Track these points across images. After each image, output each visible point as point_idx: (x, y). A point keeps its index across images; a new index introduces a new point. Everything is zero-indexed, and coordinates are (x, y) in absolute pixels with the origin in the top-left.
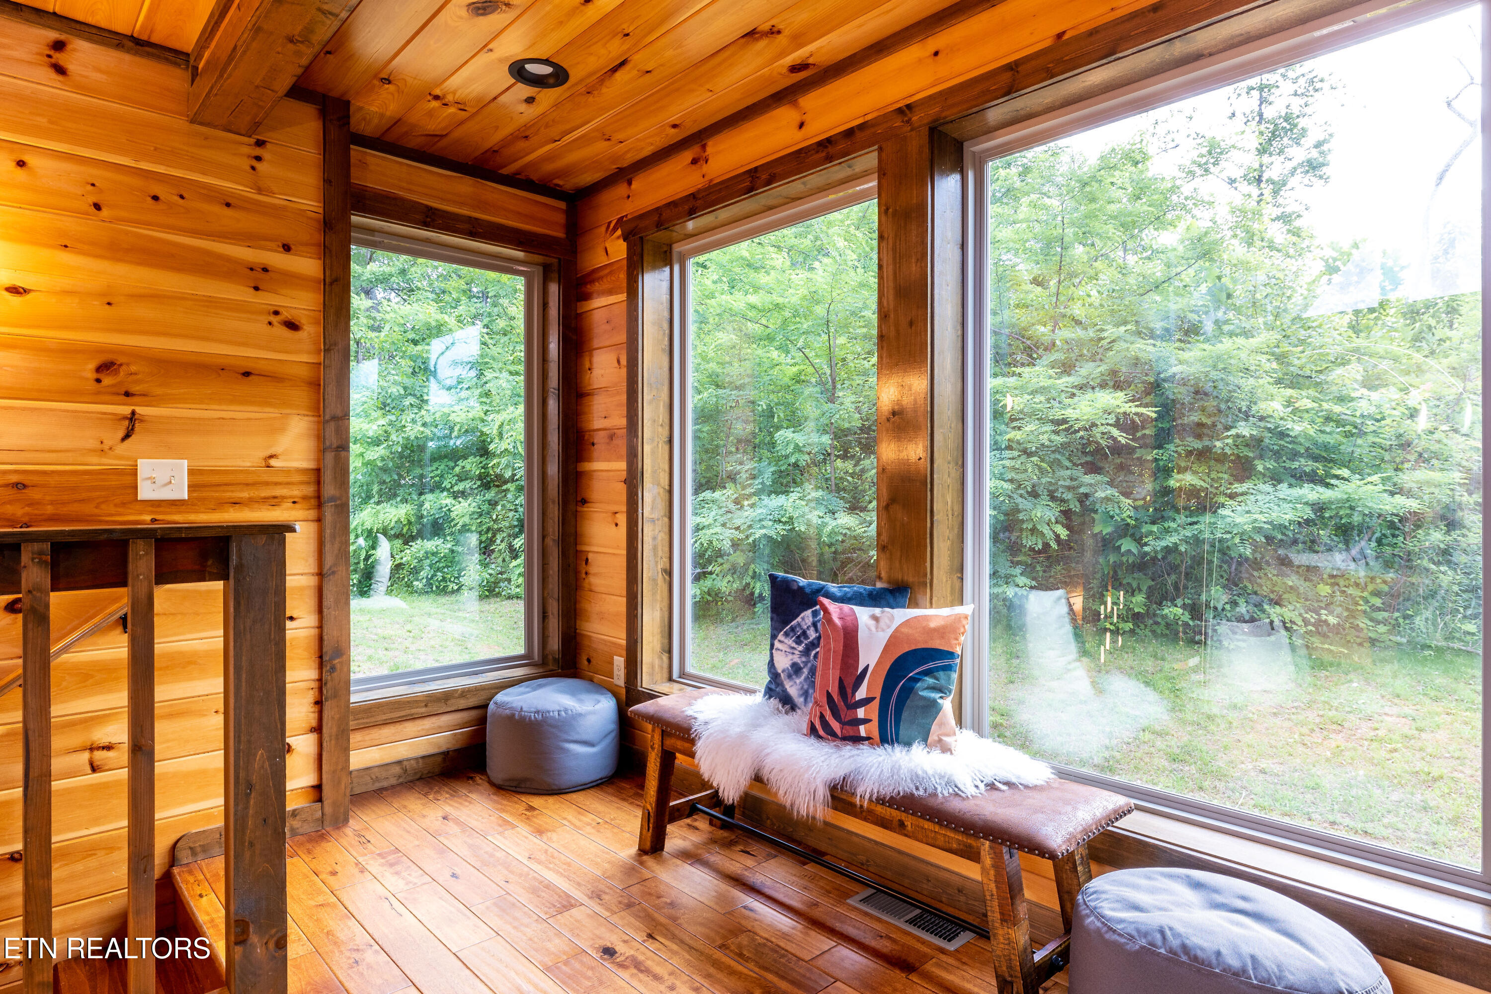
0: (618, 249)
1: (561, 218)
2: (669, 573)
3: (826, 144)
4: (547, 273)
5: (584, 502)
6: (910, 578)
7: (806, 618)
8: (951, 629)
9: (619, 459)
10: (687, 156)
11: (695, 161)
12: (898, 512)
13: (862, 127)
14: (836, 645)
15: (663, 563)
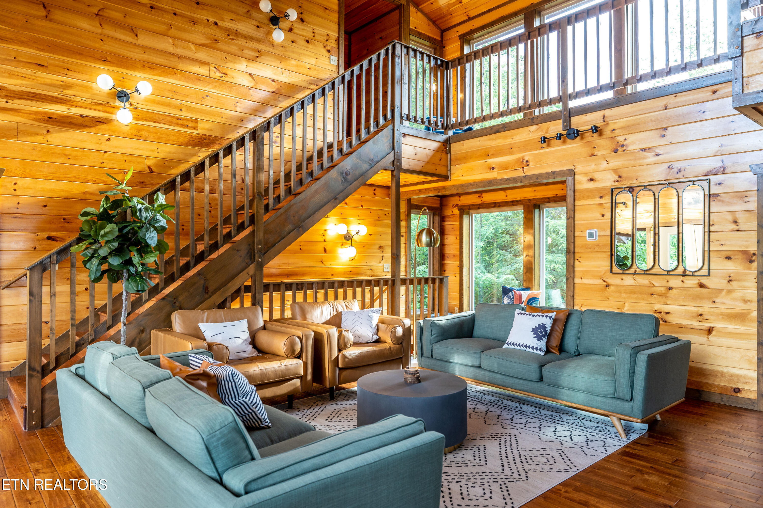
0: (456, 212)
1: (439, 202)
2: (469, 288)
3: (512, 202)
4: (434, 215)
5: (445, 271)
6: (530, 286)
7: (510, 294)
8: (538, 294)
9: (457, 261)
10: (477, 195)
11: (479, 197)
12: (528, 274)
13: (520, 201)
14: (518, 298)
15: (468, 286)
